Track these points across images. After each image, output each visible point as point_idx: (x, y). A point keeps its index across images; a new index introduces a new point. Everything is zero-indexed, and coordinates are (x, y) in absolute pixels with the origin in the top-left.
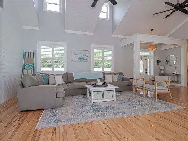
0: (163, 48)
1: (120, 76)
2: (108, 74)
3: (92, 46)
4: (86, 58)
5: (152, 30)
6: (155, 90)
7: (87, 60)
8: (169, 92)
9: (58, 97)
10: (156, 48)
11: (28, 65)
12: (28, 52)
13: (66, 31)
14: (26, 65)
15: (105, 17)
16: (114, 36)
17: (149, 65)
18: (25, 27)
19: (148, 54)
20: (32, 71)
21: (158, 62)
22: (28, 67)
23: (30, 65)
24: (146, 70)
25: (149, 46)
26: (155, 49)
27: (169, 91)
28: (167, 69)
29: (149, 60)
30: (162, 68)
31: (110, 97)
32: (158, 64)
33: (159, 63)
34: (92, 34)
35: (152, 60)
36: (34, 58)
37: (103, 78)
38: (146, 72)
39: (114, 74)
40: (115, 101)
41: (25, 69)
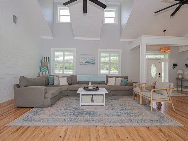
0: (181, 50)
1: (123, 79)
2: (112, 77)
3: (99, 50)
4: (92, 62)
5: (165, 31)
6: (151, 98)
7: (94, 64)
8: (170, 102)
9: (46, 98)
10: (169, 50)
11: (43, 68)
12: (44, 58)
13: (75, 38)
14: (42, 68)
15: (114, 22)
16: (121, 40)
17: (163, 69)
18: (43, 37)
19: (162, 57)
20: (46, 73)
21: (175, 65)
22: (43, 70)
23: (45, 68)
24: (159, 74)
25: (160, 49)
26: (167, 51)
27: (170, 100)
28: (186, 73)
29: (163, 63)
30: (180, 72)
31: (100, 101)
32: (174, 68)
33: (176, 67)
34: (99, 39)
35: (167, 64)
36: (49, 62)
37: (106, 81)
38: (159, 76)
39: (118, 77)
40: (104, 105)
41: (41, 71)
